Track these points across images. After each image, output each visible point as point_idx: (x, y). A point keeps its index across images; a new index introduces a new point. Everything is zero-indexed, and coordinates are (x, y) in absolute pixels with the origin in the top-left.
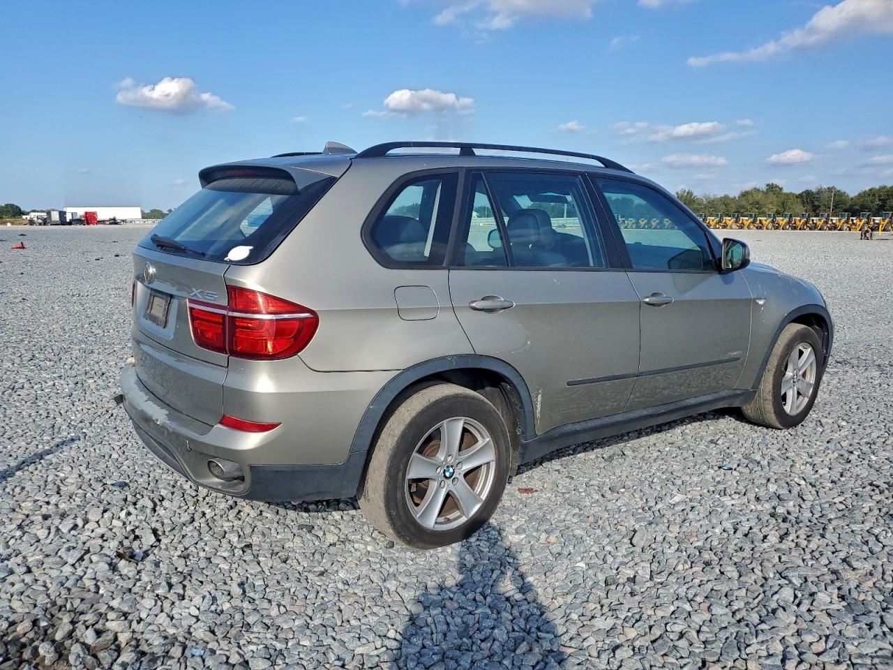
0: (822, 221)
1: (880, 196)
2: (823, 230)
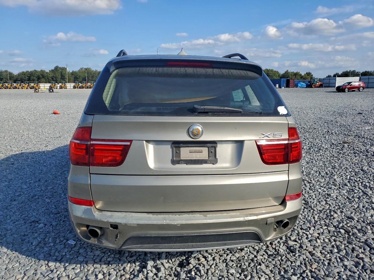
0: (10, 85)
1: (27, 75)
2: (11, 89)
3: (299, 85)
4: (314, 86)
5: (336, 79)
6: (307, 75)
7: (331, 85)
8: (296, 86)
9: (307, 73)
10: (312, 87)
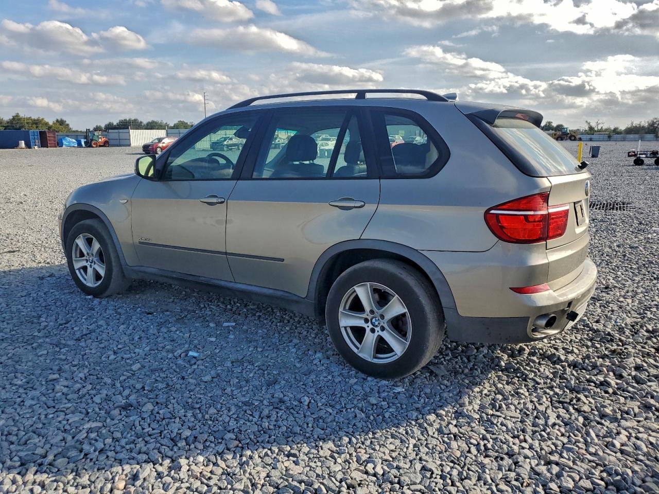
3: (65, 142)
4: (94, 144)
5: (129, 132)
6: (58, 124)
7: (122, 142)
8: (60, 144)
9: (57, 121)
10: (92, 147)
